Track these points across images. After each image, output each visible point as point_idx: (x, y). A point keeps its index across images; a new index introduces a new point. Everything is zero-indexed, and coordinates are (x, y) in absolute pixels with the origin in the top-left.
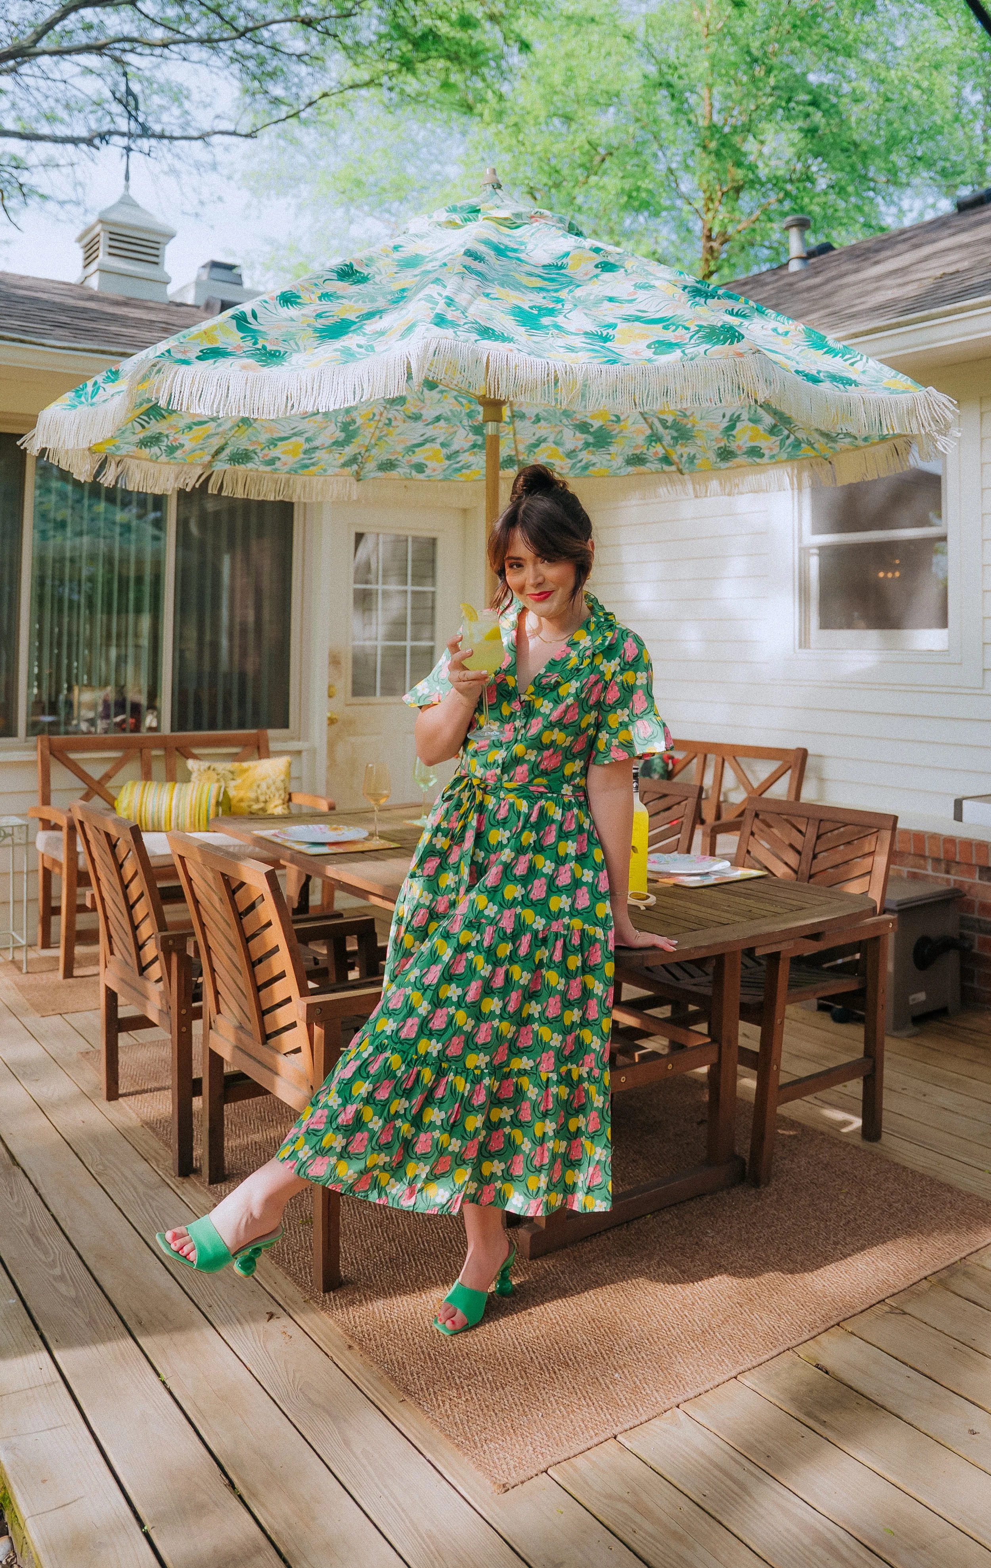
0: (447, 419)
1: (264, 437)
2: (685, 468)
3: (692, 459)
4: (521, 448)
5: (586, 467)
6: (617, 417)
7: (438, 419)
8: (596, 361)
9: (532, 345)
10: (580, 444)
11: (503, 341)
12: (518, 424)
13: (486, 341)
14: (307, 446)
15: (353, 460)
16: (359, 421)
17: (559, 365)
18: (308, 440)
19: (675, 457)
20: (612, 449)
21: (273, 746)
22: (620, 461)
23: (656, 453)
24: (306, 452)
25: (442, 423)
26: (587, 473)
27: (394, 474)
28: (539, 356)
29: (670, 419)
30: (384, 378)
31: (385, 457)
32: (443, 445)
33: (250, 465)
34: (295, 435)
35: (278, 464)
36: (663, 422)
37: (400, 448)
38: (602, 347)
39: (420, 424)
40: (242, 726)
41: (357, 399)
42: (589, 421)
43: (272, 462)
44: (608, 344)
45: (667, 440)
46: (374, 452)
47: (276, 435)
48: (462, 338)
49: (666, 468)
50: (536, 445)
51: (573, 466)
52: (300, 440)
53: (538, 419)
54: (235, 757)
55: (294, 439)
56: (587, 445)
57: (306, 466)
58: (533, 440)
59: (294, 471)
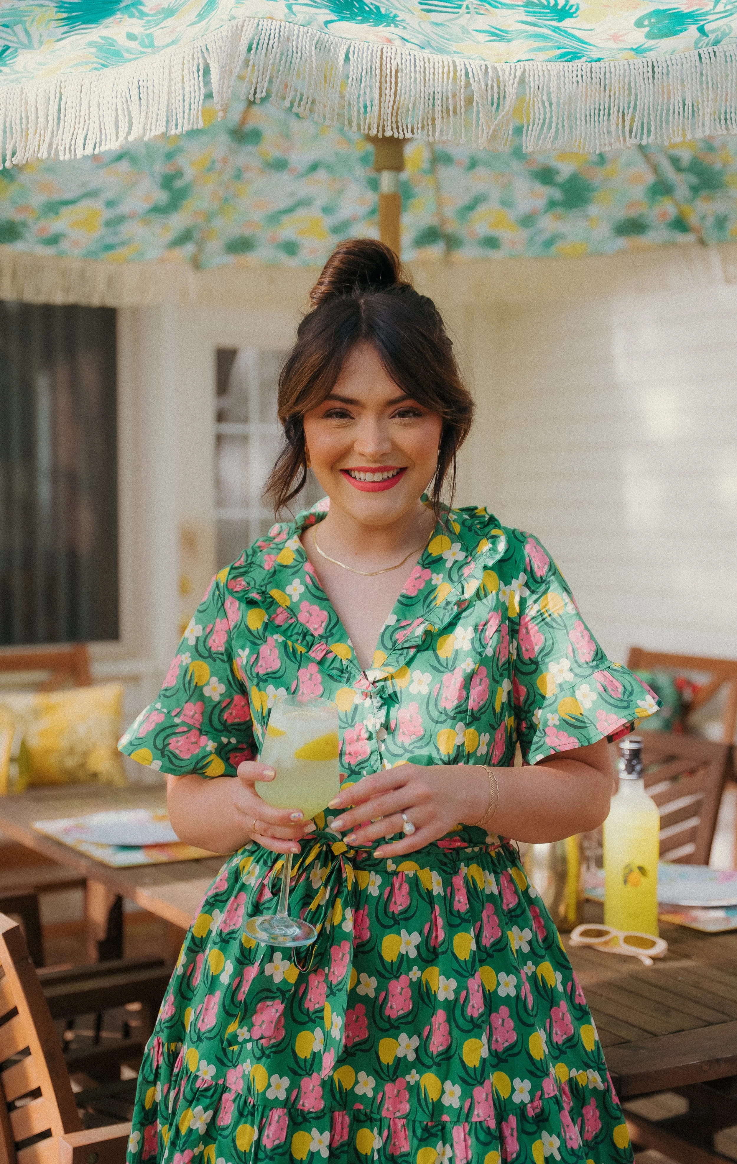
0: (329, 168)
1: (37, 200)
2: (710, 236)
3: (721, 223)
4: (449, 212)
5: (549, 243)
6: (601, 156)
7: (314, 167)
8: (542, 56)
9: (428, 28)
10: (540, 203)
11: (377, 23)
12: (444, 172)
13: (345, 24)
14: (109, 214)
15: (185, 237)
16: (190, 172)
17: (475, 66)
18: (110, 204)
19: (693, 219)
20: (594, 210)
21: (98, 669)
22: (604, 230)
23: (663, 215)
24: (108, 224)
25: (321, 174)
26: (553, 250)
27: (252, 258)
28: (440, 50)
29: (686, 156)
30: (165, 97)
31: (235, 231)
32: (327, 210)
33: (19, 246)
34: (88, 195)
35: (64, 245)
36: (675, 161)
37: (258, 216)
38: (555, 29)
39: (285, 177)
40: (52, 638)
41: (122, 135)
42: (555, 163)
43: (54, 240)
44: (567, 23)
45: (682, 191)
46: (218, 223)
47: (57, 197)
48: (301, 18)
49: (681, 238)
50: (471, 207)
51: (531, 241)
52: (97, 205)
53: (473, 164)
54: (42, 687)
55: (84, 204)
56: (552, 204)
57: (109, 247)
58: (465, 200)
59: (91, 255)
